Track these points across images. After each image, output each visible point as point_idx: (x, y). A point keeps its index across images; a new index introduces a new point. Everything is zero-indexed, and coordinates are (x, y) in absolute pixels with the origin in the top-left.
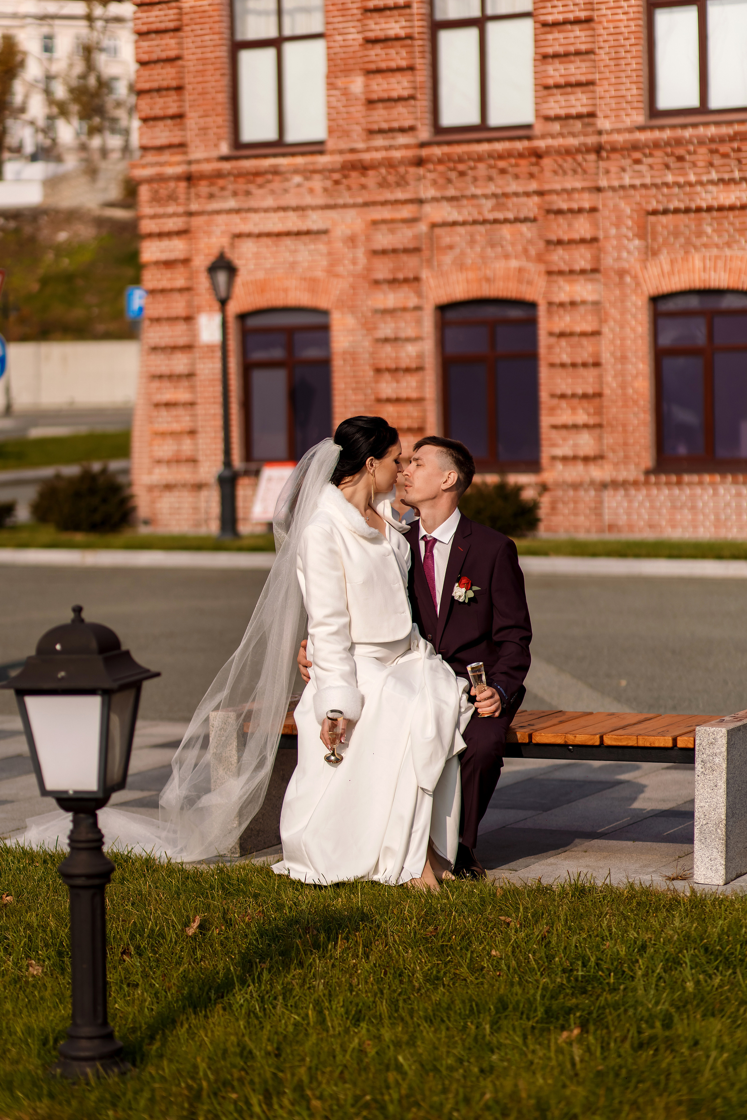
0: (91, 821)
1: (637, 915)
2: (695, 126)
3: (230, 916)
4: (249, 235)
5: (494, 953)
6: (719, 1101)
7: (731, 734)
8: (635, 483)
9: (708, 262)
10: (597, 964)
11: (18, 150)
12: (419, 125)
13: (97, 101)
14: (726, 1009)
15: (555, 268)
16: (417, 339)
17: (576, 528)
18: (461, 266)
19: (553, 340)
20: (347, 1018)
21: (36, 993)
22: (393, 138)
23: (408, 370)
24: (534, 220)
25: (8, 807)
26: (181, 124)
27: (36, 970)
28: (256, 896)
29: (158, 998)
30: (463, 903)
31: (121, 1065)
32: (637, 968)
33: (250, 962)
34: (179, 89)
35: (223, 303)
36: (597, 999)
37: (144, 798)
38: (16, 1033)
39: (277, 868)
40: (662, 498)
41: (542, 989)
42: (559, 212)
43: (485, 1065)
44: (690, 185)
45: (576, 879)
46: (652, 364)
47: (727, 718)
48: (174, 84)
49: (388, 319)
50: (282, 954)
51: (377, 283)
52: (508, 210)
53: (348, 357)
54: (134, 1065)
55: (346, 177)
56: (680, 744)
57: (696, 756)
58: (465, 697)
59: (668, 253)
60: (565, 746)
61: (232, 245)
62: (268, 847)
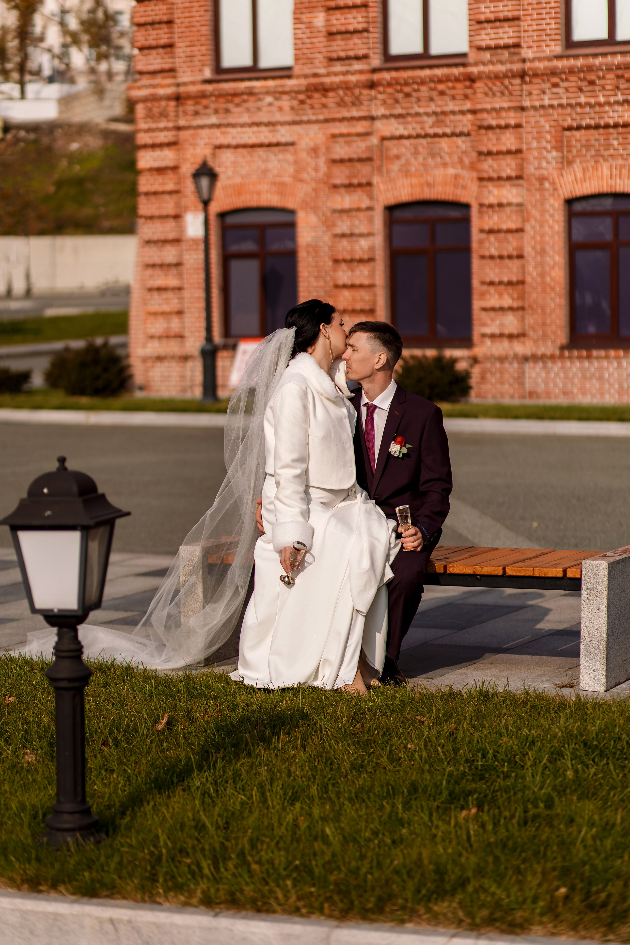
0: (72, 634)
1: (530, 716)
2: (604, 55)
3: (193, 714)
4: (228, 146)
5: (409, 746)
6: (587, 867)
7: (611, 566)
8: (552, 357)
9: (614, 170)
10: (495, 756)
11: (38, 73)
12: (371, 55)
13: (103, 32)
14: (599, 793)
15: (485, 175)
16: (370, 234)
17: (502, 395)
18: (407, 173)
19: (483, 236)
20: (285, 799)
21: (30, 777)
22: (350, 65)
23: (361, 261)
24: (468, 134)
25: (14, 624)
26: (171, 52)
27: (30, 758)
28: (215, 699)
29: (130, 781)
30: (387, 705)
31: (96, 835)
32: (527, 759)
33: (207, 752)
34: (170, 22)
35: (206, 203)
36: (492, 784)
37: (128, 617)
38: (11, 809)
39: (234, 676)
40: (575, 370)
41: (448, 776)
42: (489, 128)
43: (396, 837)
44: (600, 105)
45: (481, 685)
46: (567, 256)
47: (609, 553)
48: (165, 18)
49: (345, 217)
50: (235, 745)
51: (335, 187)
52: (446, 126)
53: (311, 249)
54: (107, 835)
55: (309, 97)
56: (569, 575)
57: (583, 584)
58: (394, 535)
59: (580, 162)
60: (474, 576)
61: (214, 155)
62: (228, 658)
